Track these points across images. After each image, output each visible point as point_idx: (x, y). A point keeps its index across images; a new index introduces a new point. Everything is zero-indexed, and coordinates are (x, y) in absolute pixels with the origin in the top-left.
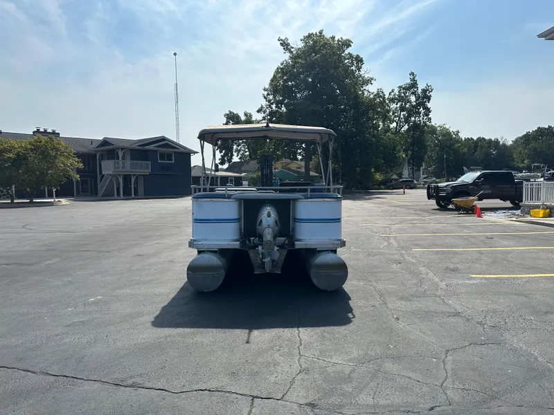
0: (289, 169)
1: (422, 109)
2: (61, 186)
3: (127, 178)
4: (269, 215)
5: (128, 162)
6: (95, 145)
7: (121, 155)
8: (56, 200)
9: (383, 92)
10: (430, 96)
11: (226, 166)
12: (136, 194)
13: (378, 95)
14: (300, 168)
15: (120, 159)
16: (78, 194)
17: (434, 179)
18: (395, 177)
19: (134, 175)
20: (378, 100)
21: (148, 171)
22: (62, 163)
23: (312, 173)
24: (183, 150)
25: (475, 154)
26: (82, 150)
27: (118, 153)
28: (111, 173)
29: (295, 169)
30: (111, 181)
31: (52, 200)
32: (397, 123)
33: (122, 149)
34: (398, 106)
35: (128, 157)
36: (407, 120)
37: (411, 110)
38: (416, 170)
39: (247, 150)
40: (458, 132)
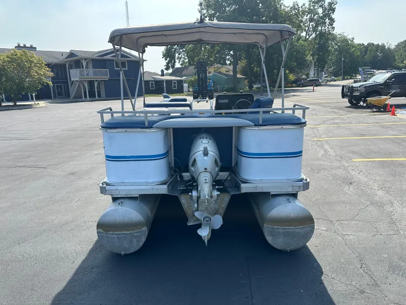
0: (220, 73)
1: (327, 20)
2: (38, 91)
3: (91, 83)
4: (206, 153)
5: (91, 70)
6: (65, 56)
7: (84, 64)
8: (37, 102)
9: (298, 5)
10: (335, 8)
11: (170, 71)
12: (99, 96)
13: (293, 8)
14: (229, 71)
15: (85, 68)
16: (55, 97)
17: (333, 77)
18: (304, 77)
19: (96, 81)
20: (294, 12)
21: (107, 78)
22: (36, 72)
23: (239, 76)
24: (135, 59)
25: (365, 57)
26: (55, 61)
27: (82, 63)
28: (78, 79)
29: (225, 72)
30: (79, 86)
31: (33, 103)
32: (307, 32)
33: (85, 59)
34: (308, 17)
35: (91, 66)
36: (315, 30)
37: (318, 21)
38: (321, 71)
39: (186, 57)
40: (353, 39)
